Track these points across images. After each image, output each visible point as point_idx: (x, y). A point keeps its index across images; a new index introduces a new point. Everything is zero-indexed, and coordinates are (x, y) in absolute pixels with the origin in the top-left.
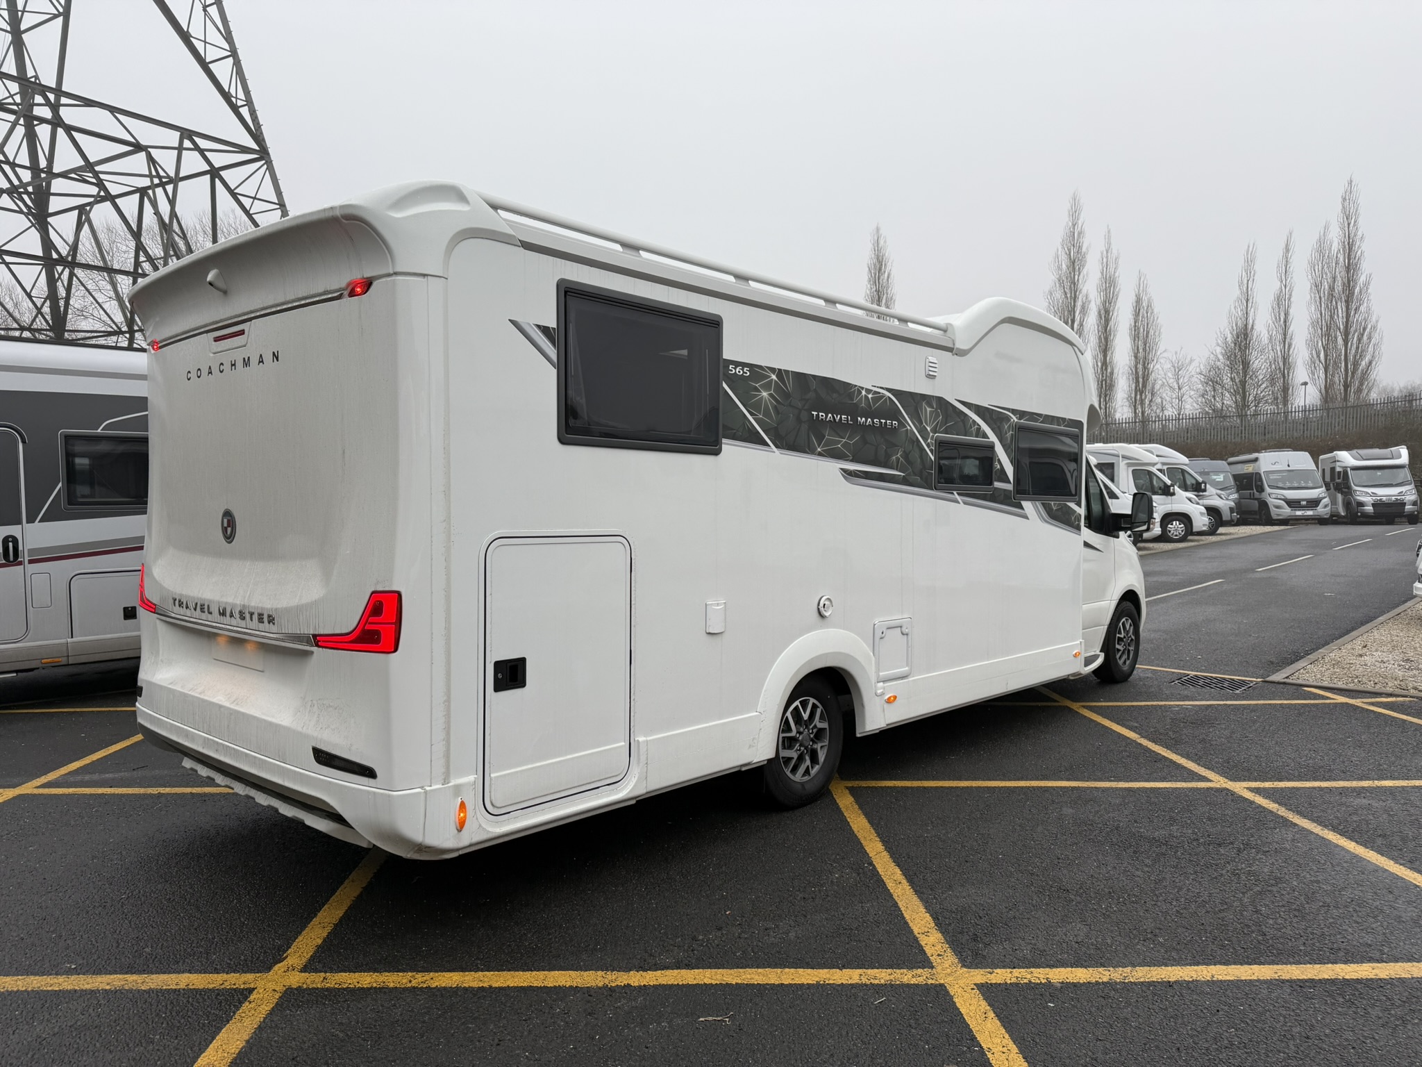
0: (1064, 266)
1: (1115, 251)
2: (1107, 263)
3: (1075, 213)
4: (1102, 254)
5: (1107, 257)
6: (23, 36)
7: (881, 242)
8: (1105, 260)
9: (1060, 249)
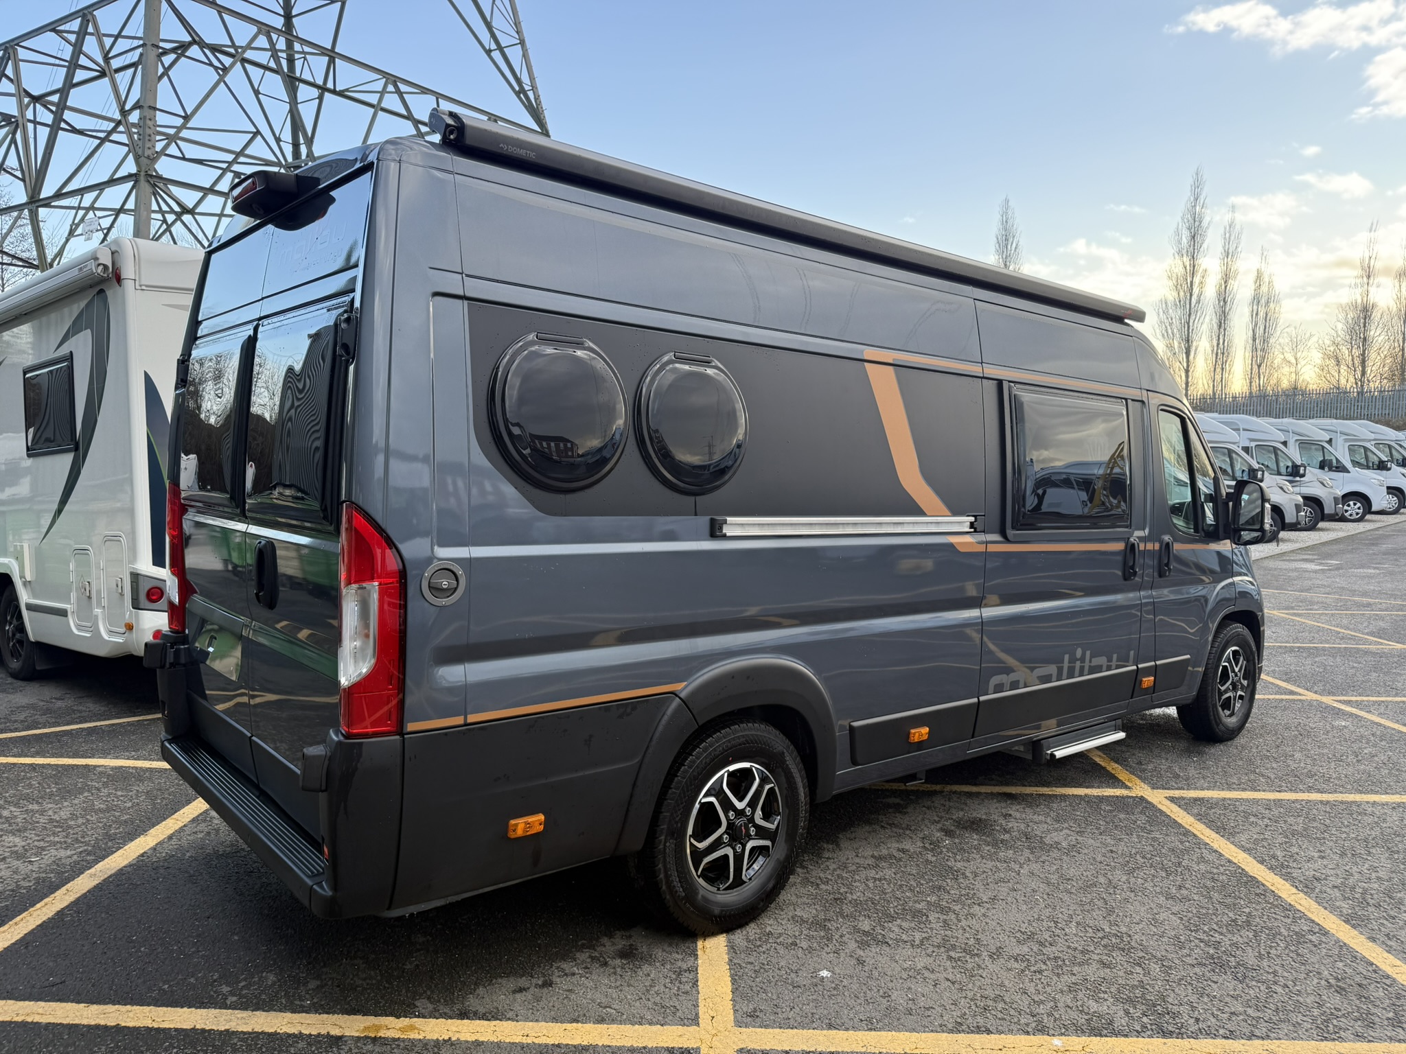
0: (1185, 241)
1: (1238, 227)
2: (1229, 238)
3: (1197, 186)
4: (1225, 228)
5: (1230, 232)
6: (294, 20)
7: (1010, 213)
8: (1227, 235)
9: (1180, 224)
